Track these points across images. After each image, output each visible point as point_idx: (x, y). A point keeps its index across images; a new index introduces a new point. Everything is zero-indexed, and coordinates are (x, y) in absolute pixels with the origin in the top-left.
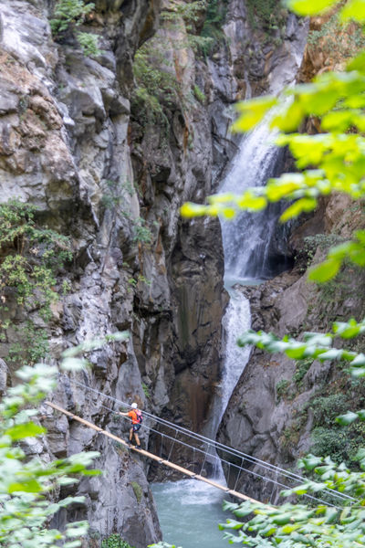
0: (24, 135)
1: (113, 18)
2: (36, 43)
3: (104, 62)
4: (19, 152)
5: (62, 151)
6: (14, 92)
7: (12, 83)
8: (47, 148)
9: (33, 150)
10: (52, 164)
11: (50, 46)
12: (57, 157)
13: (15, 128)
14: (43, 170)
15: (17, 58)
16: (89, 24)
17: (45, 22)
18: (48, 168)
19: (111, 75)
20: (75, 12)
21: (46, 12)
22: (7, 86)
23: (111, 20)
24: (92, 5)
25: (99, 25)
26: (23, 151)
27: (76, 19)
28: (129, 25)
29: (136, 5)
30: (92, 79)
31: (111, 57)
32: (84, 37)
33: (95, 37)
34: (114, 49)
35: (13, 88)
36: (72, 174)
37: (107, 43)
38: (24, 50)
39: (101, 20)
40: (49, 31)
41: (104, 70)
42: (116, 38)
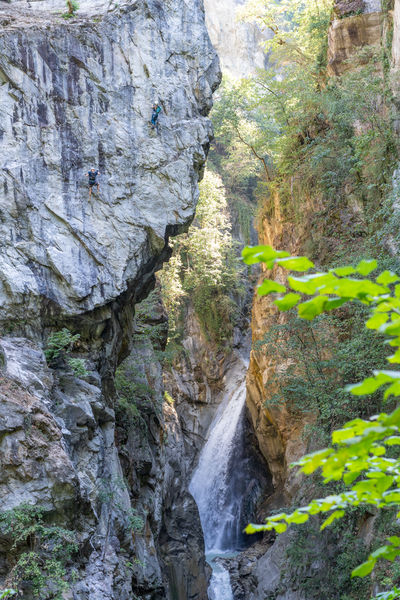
0: (31, 448)
1: (96, 344)
2: (34, 370)
3: (91, 381)
4: (27, 462)
5: (63, 458)
6: (19, 412)
7: (17, 405)
8: (50, 456)
9: (39, 459)
10: (55, 469)
11: (45, 371)
12: (59, 463)
13: (21, 442)
14: (48, 476)
15: (19, 384)
16: (76, 350)
17: (40, 352)
18: (52, 473)
19: (98, 390)
20: (64, 342)
21: (40, 344)
22: (13, 407)
23: (94, 346)
24: (78, 336)
25: (84, 350)
26: (30, 461)
27: (66, 348)
28: (109, 348)
29: (113, 332)
30: (82, 396)
31: (96, 376)
32: (74, 362)
33: (83, 361)
34: (98, 369)
35: (18, 409)
36: (73, 477)
37: (92, 364)
38: (24, 376)
39: (86, 347)
40: (44, 359)
41: (92, 387)
42: (99, 360)
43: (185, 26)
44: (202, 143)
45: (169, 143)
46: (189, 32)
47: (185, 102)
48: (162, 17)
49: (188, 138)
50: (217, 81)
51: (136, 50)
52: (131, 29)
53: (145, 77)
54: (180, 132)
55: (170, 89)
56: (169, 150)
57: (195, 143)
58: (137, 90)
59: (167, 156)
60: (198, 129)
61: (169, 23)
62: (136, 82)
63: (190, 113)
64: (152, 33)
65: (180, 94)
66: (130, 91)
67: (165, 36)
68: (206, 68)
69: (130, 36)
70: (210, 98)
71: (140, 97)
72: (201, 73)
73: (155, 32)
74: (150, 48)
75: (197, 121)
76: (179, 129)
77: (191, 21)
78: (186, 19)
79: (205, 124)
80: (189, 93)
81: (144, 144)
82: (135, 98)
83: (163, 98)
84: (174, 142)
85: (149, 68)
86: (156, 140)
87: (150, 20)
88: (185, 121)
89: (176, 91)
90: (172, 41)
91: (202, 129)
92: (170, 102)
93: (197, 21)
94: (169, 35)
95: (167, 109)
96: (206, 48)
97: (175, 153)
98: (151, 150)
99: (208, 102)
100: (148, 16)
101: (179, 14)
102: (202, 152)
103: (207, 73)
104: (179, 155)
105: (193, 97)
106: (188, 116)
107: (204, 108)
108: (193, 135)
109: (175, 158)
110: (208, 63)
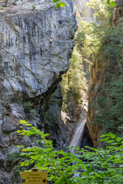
0: (18, 136)
1: (39, 106)
2: (20, 113)
3: (37, 116)
4: (17, 140)
5: (27, 139)
6: (15, 125)
7: (14, 123)
8: (24, 138)
9: (20, 139)
10: (25, 142)
11: (24, 114)
12: (26, 140)
13: (15, 134)
14: (23, 144)
15: (16, 117)
16: (33, 108)
17: (22, 108)
18: (24, 143)
19: (39, 119)
20: (29, 105)
21: (22, 106)
22: (13, 124)
23: (38, 106)
24: (33, 103)
25: (35, 108)
26: (18, 139)
27: (30, 107)
28: (43, 107)
29: (44, 102)
30: (34, 121)
31: (39, 115)
32: (32, 111)
33: (34, 111)
34: (39, 113)
35: (15, 124)
36: (30, 144)
37: (37, 112)
38: (17, 115)
39: (36, 107)
40: (23, 110)
41: (37, 118)
42: (40, 110)
43: (67, 13)
44: (71, 47)
45: (61, 47)
46: (68, 15)
47: (66, 35)
48: (60, 10)
49: (67, 46)
50: (76, 29)
51: (52, 20)
52: (51, 14)
53: (55, 28)
54: (64, 44)
55: (62, 31)
56: (61, 50)
57: (69, 47)
58: (52, 32)
59: (61, 51)
60: (70, 43)
61: (62, 12)
62: (52, 29)
63: (68, 38)
64: (57, 15)
65: (65, 33)
66: (50, 32)
67: (61, 16)
68: (73, 25)
69: (50, 16)
70: (74, 34)
71: (53, 34)
72: (71, 27)
73: (58, 15)
74: (56, 20)
75: (70, 41)
76: (64, 43)
77: (69, 12)
78: (67, 11)
79: (72, 42)
80: (68, 33)
81: (54, 48)
82: (51, 34)
83: (60, 34)
84: (63, 47)
85: (56, 26)
86: (57, 47)
87: (56, 11)
88: (66, 41)
89: (64, 32)
90: (63, 17)
91: (71, 43)
92: (62, 36)
93: (70, 11)
94: (62, 15)
95: (61, 37)
96: (73, 19)
97: (63, 50)
98: (56, 50)
99: (73, 35)
100: (56, 10)
101: (65, 9)
102: (71, 50)
103: (73, 26)
104: (64, 51)
105: (69, 34)
106: (67, 39)
107: (72, 37)
108: (68, 45)
109: (63, 52)
110: (73, 24)
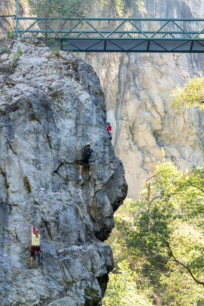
43: (80, 129)
44: (97, 275)
45: (54, 275)
46: (85, 137)
47: (75, 223)
48: (50, 118)
49: (78, 269)
50: (120, 195)
51: (15, 159)
52: (10, 134)
53: (25, 192)
54: (68, 261)
55: (57, 206)
56: (53, 285)
57: (87, 275)
58: (14, 208)
59: (51, 291)
60: (92, 258)
61: (59, 125)
62: (13, 198)
63: (83, 236)
64: (37, 139)
65: (70, 214)
66: (5, 210)
67: (54, 142)
68: (105, 180)
69: (8, 142)
70: (111, 217)
71: (17, 216)
72: (99, 186)
73: (41, 137)
74: (33, 157)
75: (91, 247)
76: (68, 257)
77: (88, 123)
78: (82, 121)
79: (101, 250)
80: (83, 212)
81: (20, 277)
82: (11, 218)
83: (48, 218)
84: (60, 274)
85: (32, 182)
86: (36, 272)
87: (34, 123)
88: (75, 248)
89: (64, 209)
90: (63, 148)
91: (97, 258)
92: (57, 224)
93: (95, 122)
94: (59, 140)
95: (52, 232)
96: (107, 156)
97: (61, 288)
98: (29, 285)
99: (108, 223)
100: (33, 117)
101: (73, 114)
102: (96, 287)
103: (108, 186)
104: (66, 290)
105: (87, 217)
106: (80, 240)
107: (102, 230)
108: (84, 264)
109: (61, 295)
110: (108, 174)
